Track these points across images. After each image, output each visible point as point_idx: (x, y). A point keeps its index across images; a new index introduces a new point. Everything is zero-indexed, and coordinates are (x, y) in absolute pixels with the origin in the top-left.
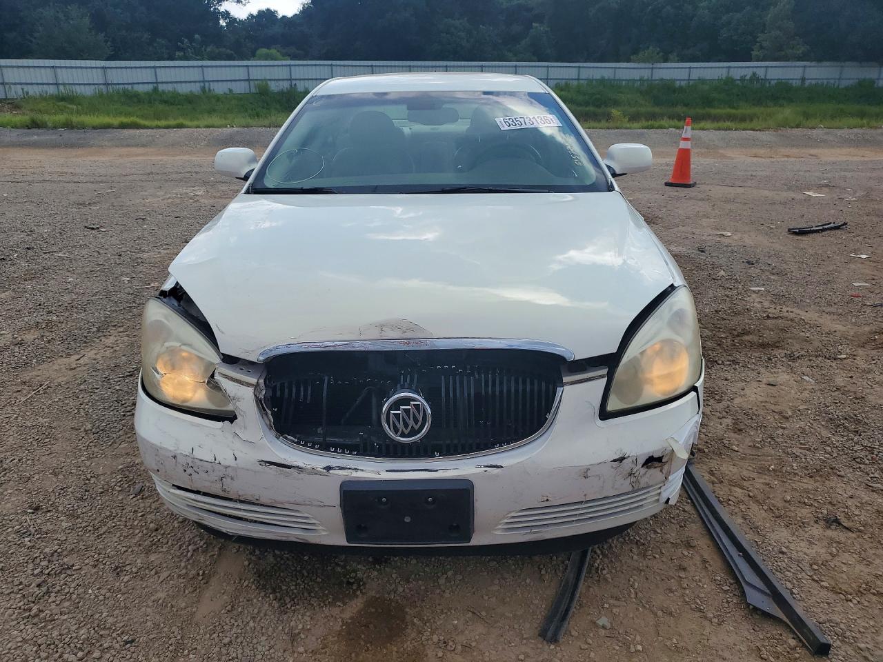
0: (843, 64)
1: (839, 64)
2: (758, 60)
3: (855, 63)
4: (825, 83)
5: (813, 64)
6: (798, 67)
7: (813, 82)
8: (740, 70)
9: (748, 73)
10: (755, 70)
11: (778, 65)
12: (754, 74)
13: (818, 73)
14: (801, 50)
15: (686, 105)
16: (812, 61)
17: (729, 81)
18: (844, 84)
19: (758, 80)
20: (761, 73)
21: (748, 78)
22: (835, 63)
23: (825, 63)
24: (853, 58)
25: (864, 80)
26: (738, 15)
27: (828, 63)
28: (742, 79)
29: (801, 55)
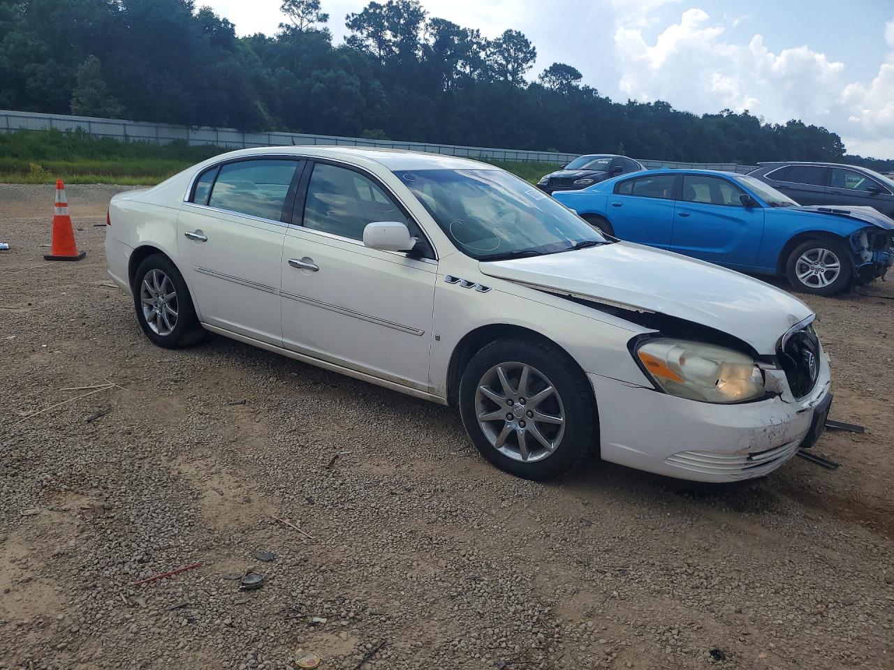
0: (157, 124)
1: (154, 124)
2: (78, 114)
3: (167, 125)
4: (147, 141)
5: (132, 122)
6: (119, 124)
7: (137, 139)
8: (64, 123)
9: (74, 127)
10: (78, 124)
11: (100, 121)
12: (79, 128)
13: (138, 131)
14: (119, 109)
15: (16, 156)
16: (130, 120)
17: (55, 133)
18: (162, 142)
19: (84, 134)
20: (85, 127)
21: (73, 131)
22: (150, 124)
23: (141, 123)
24: (165, 120)
25: (178, 139)
26: (42, 67)
27: (144, 123)
28: (68, 131)
29: (119, 114)
